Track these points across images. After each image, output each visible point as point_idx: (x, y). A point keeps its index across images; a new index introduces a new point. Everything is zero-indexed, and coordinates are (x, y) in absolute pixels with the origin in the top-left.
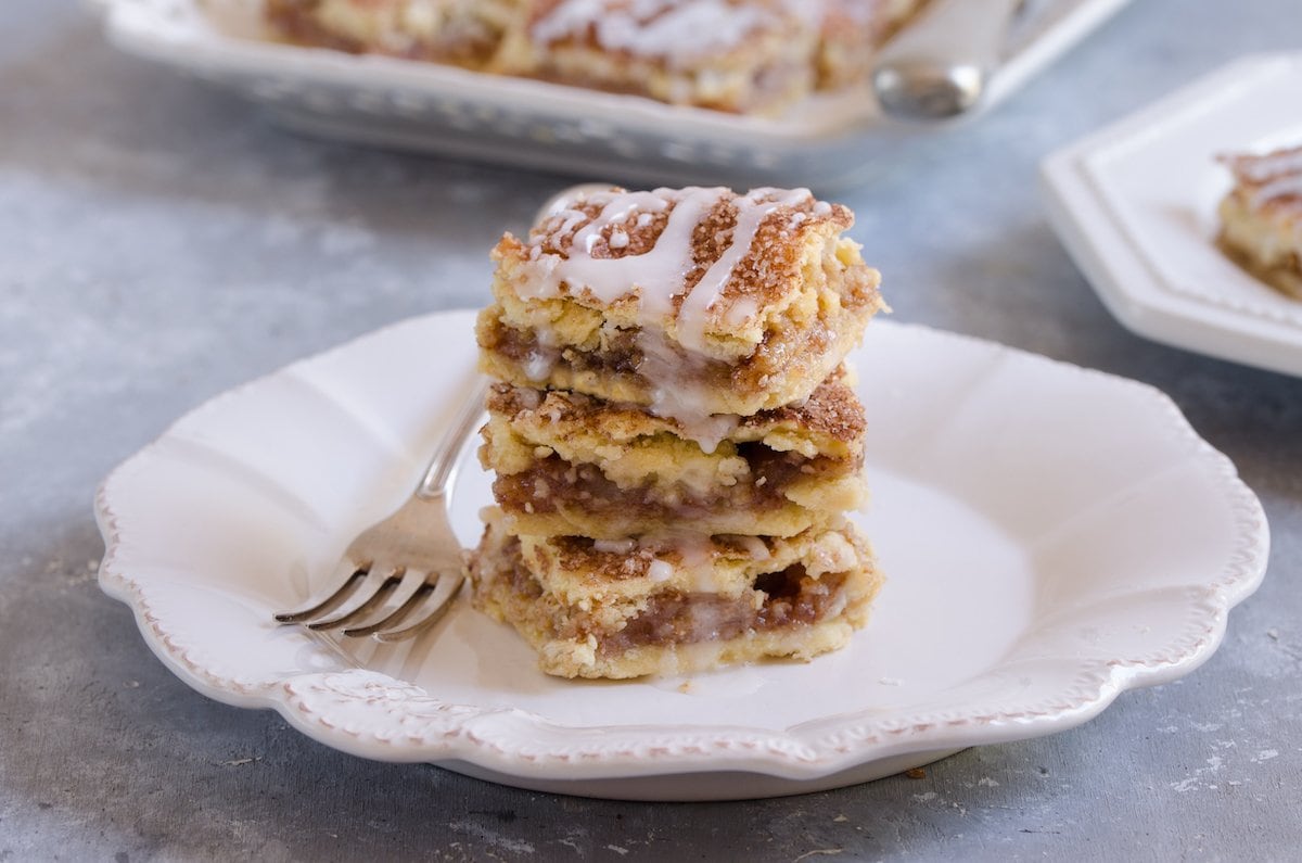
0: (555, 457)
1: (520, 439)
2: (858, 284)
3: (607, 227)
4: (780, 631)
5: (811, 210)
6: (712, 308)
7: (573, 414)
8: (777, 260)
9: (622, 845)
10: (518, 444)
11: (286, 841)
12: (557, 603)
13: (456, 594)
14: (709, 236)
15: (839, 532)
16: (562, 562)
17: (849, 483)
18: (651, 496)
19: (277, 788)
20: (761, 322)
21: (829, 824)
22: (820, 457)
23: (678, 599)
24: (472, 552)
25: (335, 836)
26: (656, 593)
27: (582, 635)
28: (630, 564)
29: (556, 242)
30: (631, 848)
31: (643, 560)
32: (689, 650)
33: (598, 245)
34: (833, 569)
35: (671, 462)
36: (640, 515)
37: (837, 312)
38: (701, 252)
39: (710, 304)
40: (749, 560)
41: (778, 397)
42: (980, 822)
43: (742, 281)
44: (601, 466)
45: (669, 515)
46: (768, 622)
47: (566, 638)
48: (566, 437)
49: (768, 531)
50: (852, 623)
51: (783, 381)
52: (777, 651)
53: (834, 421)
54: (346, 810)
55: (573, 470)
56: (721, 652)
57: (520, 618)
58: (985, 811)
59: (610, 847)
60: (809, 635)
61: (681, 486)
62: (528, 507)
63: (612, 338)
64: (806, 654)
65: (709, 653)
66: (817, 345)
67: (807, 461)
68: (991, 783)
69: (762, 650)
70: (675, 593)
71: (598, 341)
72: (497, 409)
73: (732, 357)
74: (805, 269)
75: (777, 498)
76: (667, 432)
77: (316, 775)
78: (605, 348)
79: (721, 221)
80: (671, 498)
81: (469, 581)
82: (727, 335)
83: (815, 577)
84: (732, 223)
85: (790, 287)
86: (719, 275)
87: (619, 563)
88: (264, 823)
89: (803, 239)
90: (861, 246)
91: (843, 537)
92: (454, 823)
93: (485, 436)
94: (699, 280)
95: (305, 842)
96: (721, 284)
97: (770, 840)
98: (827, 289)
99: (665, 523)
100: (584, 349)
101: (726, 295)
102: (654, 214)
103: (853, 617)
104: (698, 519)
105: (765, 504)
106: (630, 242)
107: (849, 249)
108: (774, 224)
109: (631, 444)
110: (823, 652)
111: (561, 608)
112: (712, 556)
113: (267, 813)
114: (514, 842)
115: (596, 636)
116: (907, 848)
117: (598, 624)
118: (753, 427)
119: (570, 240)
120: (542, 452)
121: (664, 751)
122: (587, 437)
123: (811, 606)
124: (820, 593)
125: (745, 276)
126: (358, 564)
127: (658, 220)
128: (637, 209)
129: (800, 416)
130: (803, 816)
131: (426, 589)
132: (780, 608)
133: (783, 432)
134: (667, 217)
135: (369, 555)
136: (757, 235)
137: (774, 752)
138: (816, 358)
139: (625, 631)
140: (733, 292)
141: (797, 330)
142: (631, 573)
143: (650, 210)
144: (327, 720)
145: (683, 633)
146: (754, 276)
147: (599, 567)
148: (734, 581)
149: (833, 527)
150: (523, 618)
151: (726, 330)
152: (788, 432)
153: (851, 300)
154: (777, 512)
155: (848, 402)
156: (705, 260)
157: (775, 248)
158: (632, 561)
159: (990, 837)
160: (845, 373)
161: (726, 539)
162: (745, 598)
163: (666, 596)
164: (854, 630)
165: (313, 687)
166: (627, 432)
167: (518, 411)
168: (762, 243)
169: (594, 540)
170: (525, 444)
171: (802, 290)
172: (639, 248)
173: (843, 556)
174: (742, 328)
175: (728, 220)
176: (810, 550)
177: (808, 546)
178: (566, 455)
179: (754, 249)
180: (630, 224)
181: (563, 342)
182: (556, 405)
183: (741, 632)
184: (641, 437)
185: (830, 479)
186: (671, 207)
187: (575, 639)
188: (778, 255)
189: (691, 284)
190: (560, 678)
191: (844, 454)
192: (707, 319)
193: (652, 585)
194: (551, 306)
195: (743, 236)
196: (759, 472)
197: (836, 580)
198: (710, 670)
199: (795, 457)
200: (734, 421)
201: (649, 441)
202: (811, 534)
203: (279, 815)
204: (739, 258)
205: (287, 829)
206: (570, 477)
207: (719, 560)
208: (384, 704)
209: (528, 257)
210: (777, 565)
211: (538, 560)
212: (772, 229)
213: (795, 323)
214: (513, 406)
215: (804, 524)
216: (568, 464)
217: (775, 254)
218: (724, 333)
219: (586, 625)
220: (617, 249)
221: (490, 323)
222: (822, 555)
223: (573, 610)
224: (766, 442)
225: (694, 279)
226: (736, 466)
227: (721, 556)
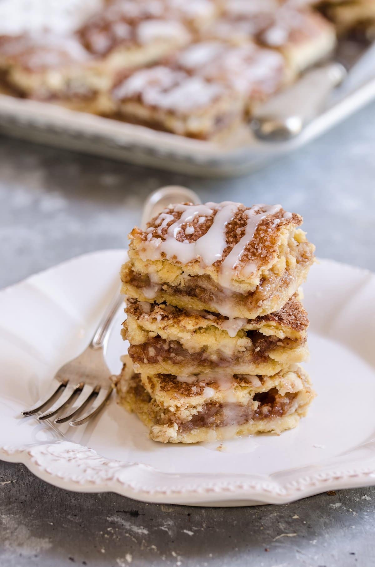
0: (158, 337)
1: (141, 328)
2: (304, 252)
3: (184, 224)
4: (265, 420)
5: (283, 217)
6: (236, 268)
7: (167, 317)
8: (267, 243)
9: (190, 530)
10: (140, 330)
11: (28, 526)
12: (158, 406)
13: (109, 397)
14: (233, 230)
15: (294, 372)
16: (161, 387)
17: (300, 350)
18: (205, 356)
19: (23, 497)
20: (259, 275)
21: (290, 520)
22: (286, 338)
23: (217, 406)
24: (116, 377)
25: (52, 524)
26: (206, 403)
27: (170, 423)
28: (194, 389)
29: (159, 232)
30: (194, 532)
31: (200, 387)
32: (222, 430)
33: (180, 233)
34: (292, 391)
35: (214, 340)
36: (199, 364)
37: (295, 267)
38: (230, 238)
39: (235, 265)
40: (251, 387)
41: (267, 311)
42: (363, 519)
43: (249, 254)
44: (180, 342)
45: (213, 365)
46: (260, 416)
47: (163, 424)
48: (164, 328)
49: (260, 373)
50: (299, 415)
51: (269, 303)
52: (264, 430)
53: (293, 321)
54: (57, 510)
55: (167, 344)
56: (238, 431)
57: (140, 411)
58: (365, 513)
59: (185, 531)
60: (280, 422)
61: (219, 352)
62: (145, 361)
63: (186, 280)
64: (278, 431)
65: (231, 430)
66: (285, 283)
67: (280, 340)
68: (368, 498)
69: (257, 429)
70: (216, 403)
71: (179, 281)
72: (131, 313)
73: (245, 291)
74: (280, 247)
75: (265, 358)
76: (212, 325)
77: (42, 491)
78: (183, 284)
79: (239, 222)
80: (214, 357)
81: (115, 390)
82: (243, 281)
83: (283, 395)
84: (244, 224)
85: (273, 257)
86: (239, 250)
87: (189, 389)
88: (17, 516)
89: (279, 233)
90: (306, 233)
91: (296, 375)
92: (109, 517)
93: (124, 326)
94: (229, 252)
95: (38, 527)
96: (239, 255)
97: (262, 528)
98: (290, 255)
99: (211, 369)
100: (173, 285)
101: (242, 261)
102: (206, 217)
103: (300, 412)
104: (227, 367)
105: (259, 360)
106: (195, 232)
107: (300, 234)
108: (265, 225)
109: (195, 331)
110: (286, 430)
111: (160, 409)
112: (234, 385)
113: (19, 511)
114: (138, 528)
115: (177, 424)
116: (328, 533)
117: (178, 418)
118: (254, 324)
119: (166, 231)
120: (152, 335)
121: (212, 490)
122: (174, 328)
123: (280, 408)
124: (285, 402)
125: (251, 251)
126: (61, 381)
127: (208, 220)
128: (198, 214)
129: (277, 319)
130: (277, 515)
131: (94, 394)
132: (265, 409)
133: (269, 326)
134: (213, 218)
135: (66, 377)
136: (257, 230)
137: (266, 491)
138: (285, 290)
139: (191, 421)
140: (245, 259)
141: (276, 277)
142: (195, 393)
143: (204, 215)
144: (49, 470)
145: (219, 422)
146: (255, 251)
147: (179, 390)
148: (244, 397)
149: (292, 370)
150: (142, 412)
151: (242, 278)
152: (271, 326)
153: (301, 260)
154: (265, 364)
155: (300, 310)
156: (232, 242)
157: (266, 238)
158: (195, 387)
159: (368, 527)
160: (298, 295)
161: (240, 376)
162: (249, 405)
163: (211, 404)
164: (301, 418)
165: (42, 453)
166: (193, 326)
167: (141, 314)
168: (259, 234)
169: (177, 376)
170: (144, 330)
171: (278, 257)
172: (200, 234)
173: (296, 385)
174: (249, 278)
175: (242, 222)
176: (280, 381)
177: (280, 380)
178: (164, 337)
179: (255, 237)
180: (195, 222)
181: (163, 281)
182: (159, 313)
183: (247, 421)
184: (200, 328)
185: (291, 349)
186: (215, 213)
187: (167, 425)
188: (267, 241)
189: (225, 254)
190: (159, 443)
191: (298, 337)
192: (233, 273)
193: (205, 399)
194: (157, 263)
195: (250, 230)
196: (257, 345)
197: (293, 396)
198: (232, 439)
199: (274, 338)
200: (245, 321)
201: (204, 330)
202: (281, 374)
203: (24, 512)
204: (248, 242)
205: (29, 520)
206: (166, 347)
207: (237, 387)
208: (76, 461)
209: (146, 239)
210: (265, 389)
211: (149, 384)
212: (264, 227)
213: (275, 274)
214: (138, 311)
215: (278, 369)
216: (165, 341)
217: (266, 241)
218: (241, 280)
219: (173, 418)
220: (188, 235)
221: (127, 270)
222: (286, 384)
223: (166, 411)
224: (261, 331)
225: (227, 251)
226: (246, 342)
227: (238, 385)
